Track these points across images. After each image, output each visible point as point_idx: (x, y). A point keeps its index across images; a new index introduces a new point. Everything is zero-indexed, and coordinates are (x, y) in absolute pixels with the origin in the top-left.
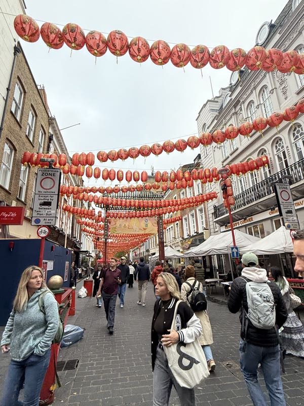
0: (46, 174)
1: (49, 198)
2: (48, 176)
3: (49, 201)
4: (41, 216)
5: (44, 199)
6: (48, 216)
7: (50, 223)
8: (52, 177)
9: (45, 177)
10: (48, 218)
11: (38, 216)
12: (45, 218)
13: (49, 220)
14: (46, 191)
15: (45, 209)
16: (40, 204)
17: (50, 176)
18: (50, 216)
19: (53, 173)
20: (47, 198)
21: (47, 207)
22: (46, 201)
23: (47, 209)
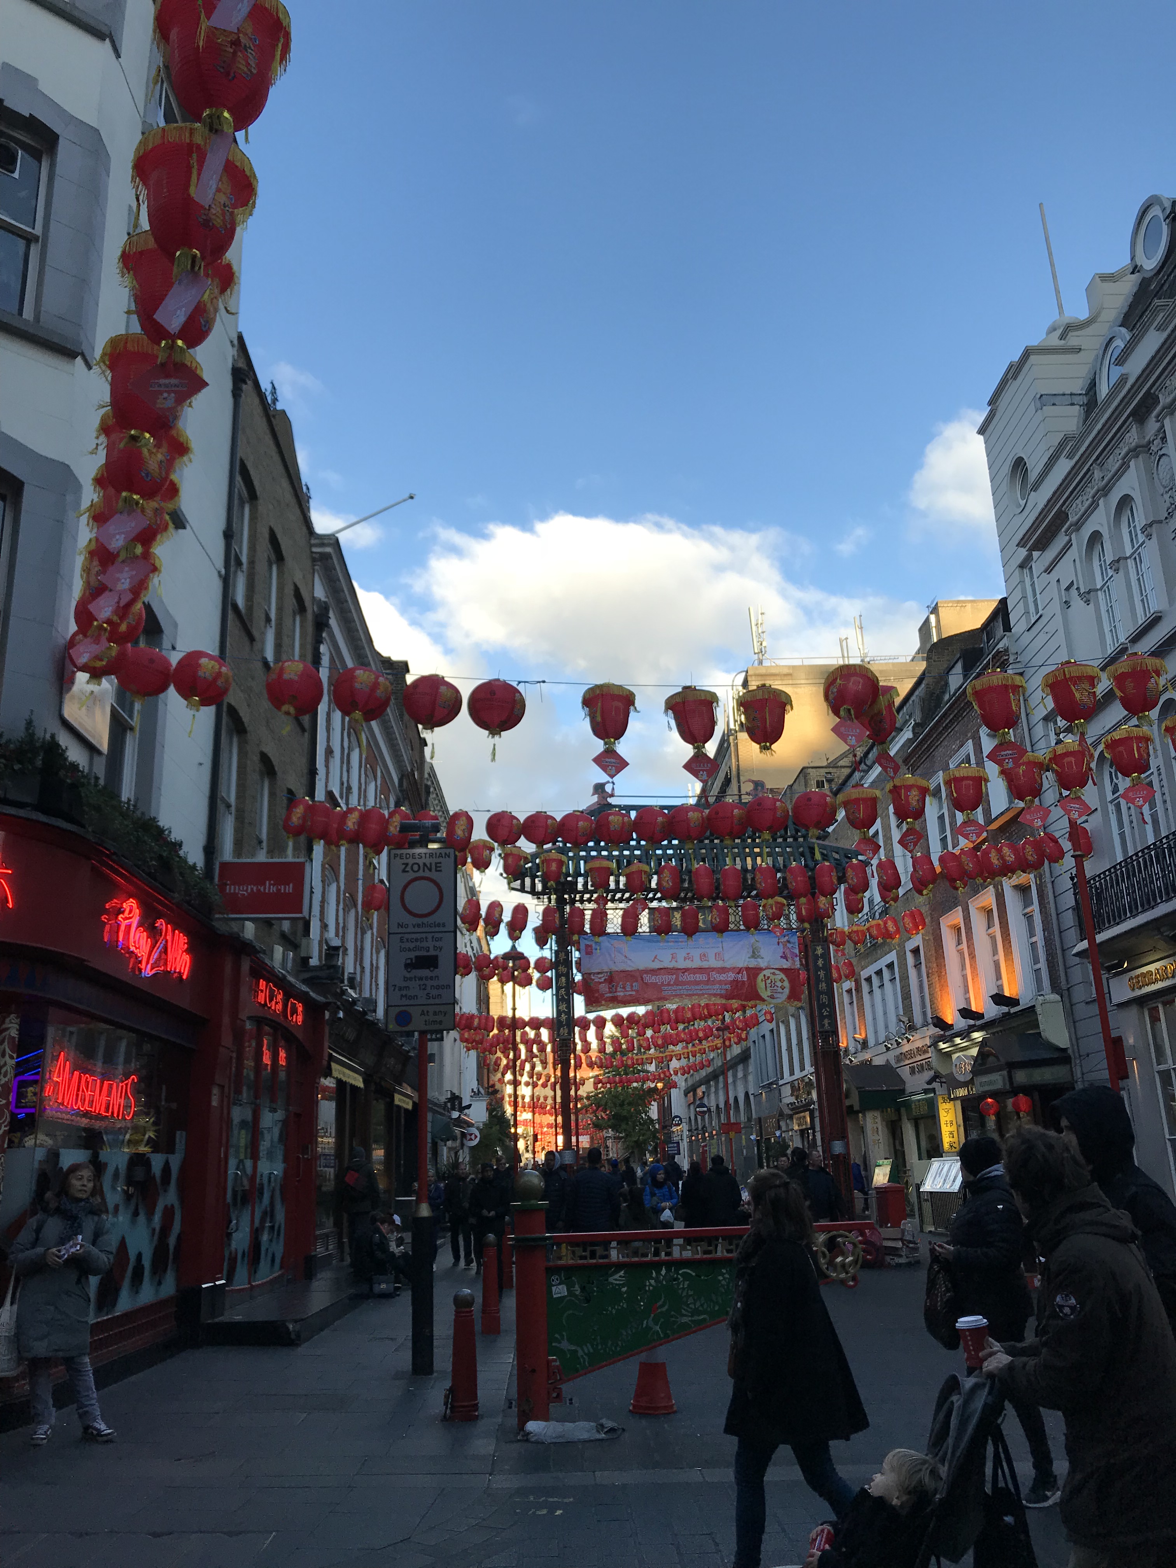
0: (416, 868)
6: (431, 1001)
7: (441, 1022)
12: (425, 1008)
13: (435, 1013)
14: (419, 921)
15: (421, 979)
16: (407, 966)
18: (437, 1001)
21: (425, 973)
23: (426, 978)
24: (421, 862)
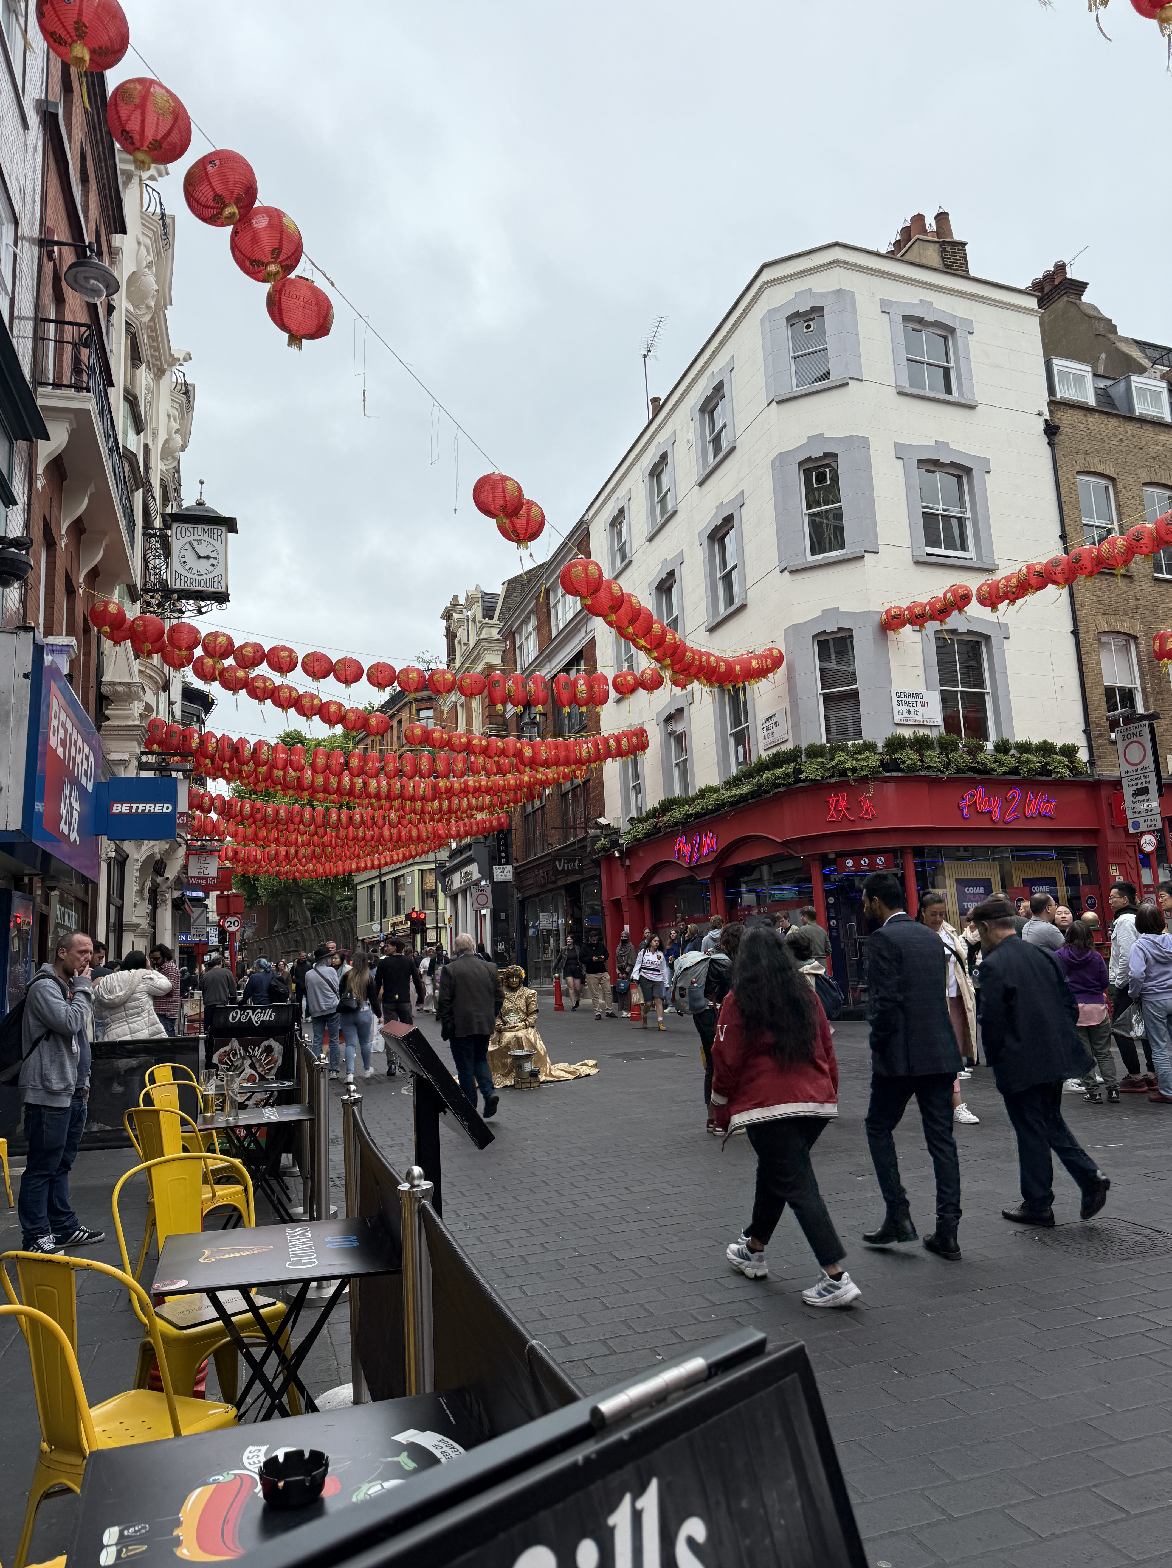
1: (1143, 780)
2: (1132, 740)
3: (1145, 785)
4: (1139, 815)
5: (1136, 784)
8: (1139, 739)
9: (1128, 741)
10: (1149, 818)
11: (1135, 816)
14: (1135, 768)
17: (1135, 739)
19: (1138, 730)
20: (1140, 781)
22: (1140, 786)
24: (1131, 732)
